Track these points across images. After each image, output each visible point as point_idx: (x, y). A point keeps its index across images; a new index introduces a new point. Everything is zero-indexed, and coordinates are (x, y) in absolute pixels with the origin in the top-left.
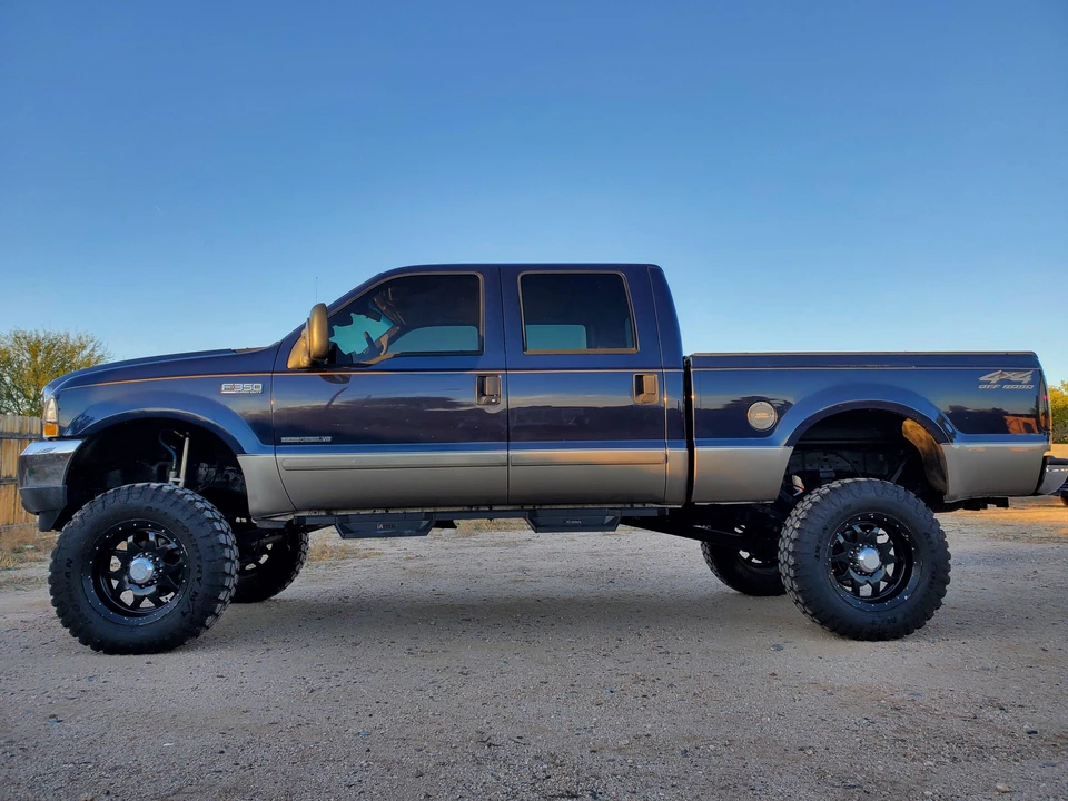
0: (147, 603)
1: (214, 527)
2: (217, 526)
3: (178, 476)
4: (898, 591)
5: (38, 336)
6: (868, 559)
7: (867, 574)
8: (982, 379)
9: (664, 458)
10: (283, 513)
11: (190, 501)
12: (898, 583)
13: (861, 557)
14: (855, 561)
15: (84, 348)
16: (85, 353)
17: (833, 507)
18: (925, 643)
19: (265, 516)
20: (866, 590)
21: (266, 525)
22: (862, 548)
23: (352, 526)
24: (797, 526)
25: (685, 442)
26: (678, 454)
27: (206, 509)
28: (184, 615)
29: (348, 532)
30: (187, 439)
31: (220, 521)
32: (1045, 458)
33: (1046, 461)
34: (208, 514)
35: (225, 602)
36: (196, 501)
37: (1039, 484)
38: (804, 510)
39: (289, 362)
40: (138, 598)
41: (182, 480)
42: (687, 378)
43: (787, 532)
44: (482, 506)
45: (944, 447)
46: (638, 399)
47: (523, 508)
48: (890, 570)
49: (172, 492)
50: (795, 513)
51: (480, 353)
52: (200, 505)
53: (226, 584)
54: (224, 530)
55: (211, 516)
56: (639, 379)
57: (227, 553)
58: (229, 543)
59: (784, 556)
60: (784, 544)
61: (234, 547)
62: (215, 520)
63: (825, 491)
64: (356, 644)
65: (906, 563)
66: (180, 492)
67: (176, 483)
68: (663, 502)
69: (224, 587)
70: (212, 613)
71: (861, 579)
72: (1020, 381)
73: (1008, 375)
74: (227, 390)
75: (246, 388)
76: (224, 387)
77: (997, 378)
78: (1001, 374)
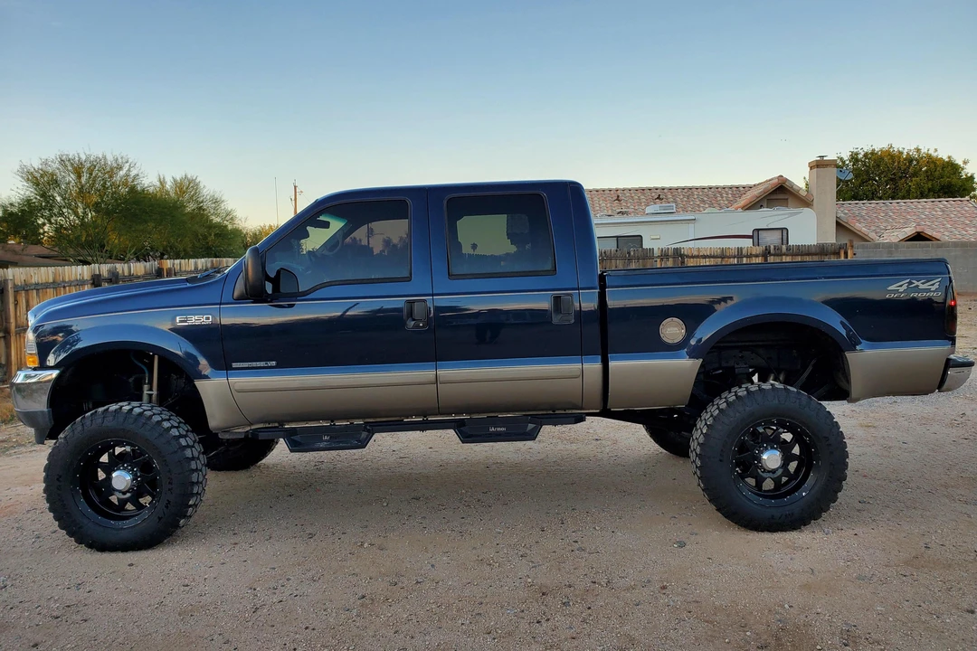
0: (129, 506)
1: (180, 444)
2: (183, 442)
3: (151, 389)
4: (798, 488)
5: (80, 158)
6: (771, 458)
7: (769, 472)
8: (890, 288)
9: (579, 373)
10: (239, 426)
11: (158, 421)
12: (798, 480)
13: (765, 457)
14: (759, 460)
15: (121, 168)
16: (122, 173)
17: (738, 414)
18: (819, 535)
19: (225, 430)
20: (768, 485)
21: (227, 436)
22: (766, 449)
23: (297, 438)
24: (704, 431)
25: (600, 357)
26: (593, 367)
27: (173, 427)
28: (160, 519)
29: (295, 446)
30: (156, 357)
31: (185, 436)
32: (948, 360)
33: (949, 364)
34: (174, 432)
35: (195, 505)
36: (163, 420)
37: (941, 385)
38: (712, 416)
39: (236, 294)
40: (123, 502)
41: (155, 392)
42: (602, 296)
43: (696, 434)
44: (417, 416)
45: (849, 355)
46: (556, 319)
47: (453, 417)
48: (793, 466)
49: (141, 414)
50: (705, 416)
51: (408, 279)
52: (166, 425)
53: (195, 491)
54: (191, 443)
55: (177, 434)
56: (557, 299)
57: (193, 466)
58: (196, 454)
59: (692, 455)
60: (693, 445)
61: (201, 456)
62: (181, 436)
63: (732, 398)
64: (311, 536)
65: (806, 462)
66: (148, 413)
67: (150, 396)
68: (582, 409)
69: (192, 495)
70: (185, 516)
71: (764, 475)
72: (929, 288)
73: (916, 283)
74: (181, 322)
75: (198, 319)
76: (178, 319)
77: (905, 287)
78: (910, 283)
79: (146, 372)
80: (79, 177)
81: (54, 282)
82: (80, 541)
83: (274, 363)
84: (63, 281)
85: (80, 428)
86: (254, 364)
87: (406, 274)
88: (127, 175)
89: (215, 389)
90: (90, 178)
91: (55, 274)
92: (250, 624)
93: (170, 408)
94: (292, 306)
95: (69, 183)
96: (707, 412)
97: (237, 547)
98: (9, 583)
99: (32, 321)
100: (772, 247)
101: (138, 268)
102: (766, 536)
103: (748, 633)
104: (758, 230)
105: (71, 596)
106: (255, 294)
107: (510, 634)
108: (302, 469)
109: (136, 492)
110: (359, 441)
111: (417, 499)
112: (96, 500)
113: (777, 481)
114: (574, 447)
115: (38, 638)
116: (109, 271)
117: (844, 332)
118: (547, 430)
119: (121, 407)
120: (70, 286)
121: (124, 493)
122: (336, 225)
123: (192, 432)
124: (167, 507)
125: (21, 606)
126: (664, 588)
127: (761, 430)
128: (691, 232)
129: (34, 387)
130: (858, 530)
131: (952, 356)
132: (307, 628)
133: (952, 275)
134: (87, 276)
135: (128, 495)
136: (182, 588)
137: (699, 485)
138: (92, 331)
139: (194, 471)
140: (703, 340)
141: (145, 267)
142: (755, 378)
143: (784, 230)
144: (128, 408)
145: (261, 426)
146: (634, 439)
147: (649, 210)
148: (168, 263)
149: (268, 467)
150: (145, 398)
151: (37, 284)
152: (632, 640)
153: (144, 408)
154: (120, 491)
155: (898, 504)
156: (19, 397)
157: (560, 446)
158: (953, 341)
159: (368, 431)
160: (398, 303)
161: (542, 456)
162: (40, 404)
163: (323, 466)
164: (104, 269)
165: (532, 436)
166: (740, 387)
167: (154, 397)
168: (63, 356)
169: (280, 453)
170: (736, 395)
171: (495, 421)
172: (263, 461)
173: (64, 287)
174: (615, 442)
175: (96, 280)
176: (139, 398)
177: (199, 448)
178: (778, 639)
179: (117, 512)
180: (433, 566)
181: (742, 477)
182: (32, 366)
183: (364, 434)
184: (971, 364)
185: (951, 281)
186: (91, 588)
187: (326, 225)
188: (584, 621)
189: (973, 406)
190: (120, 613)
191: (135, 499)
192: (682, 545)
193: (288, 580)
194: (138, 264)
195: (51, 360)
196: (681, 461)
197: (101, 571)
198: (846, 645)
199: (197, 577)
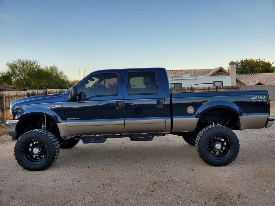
0: (38, 158)
1: (52, 141)
2: (53, 140)
3: (44, 126)
4: (225, 154)
5: (23, 61)
6: (218, 146)
8: (252, 98)
9: (164, 122)
10: (69, 136)
11: (46, 135)
12: (226, 152)
14: (215, 146)
15: (35, 63)
16: (35, 65)
17: (209, 133)
18: (231, 167)
19: (65, 137)
20: (217, 153)
21: (65, 139)
22: (217, 143)
23: (85, 139)
24: (199, 138)
25: (170, 117)
26: (168, 120)
27: (50, 136)
28: (47, 162)
29: (85, 142)
30: (46, 117)
31: (54, 139)
32: (268, 119)
33: (268, 120)
34: (51, 138)
35: (57, 158)
36: (48, 134)
37: (266, 126)
38: (201, 134)
39: (68, 99)
40: (36, 157)
41: (45, 126)
42: (171, 100)
43: (197, 139)
44: (119, 133)
45: (240, 117)
46: (158, 107)
47: (129, 134)
48: (224, 148)
49: (41, 133)
50: (199, 134)
51: (117, 95)
52: (49, 135)
53: (57, 154)
54: (55, 141)
55: (52, 138)
56: (158, 101)
57: (56, 147)
58: (57, 144)
59: (196, 145)
60: (196, 142)
61: (58, 144)
62: (53, 139)
63: (207, 129)
64: (89, 167)
65: (228, 147)
66: (44, 132)
67: (44, 127)
68: (165, 132)
69: (56, 155)
70: (53, 161)
71: (216, 151)
72: (262, 99)
73: (259, 97)
74: (53, 107)
75: (58, 106)
76: (52, 106)
77: (256, 98)
78: (257, 97)
79: (43, 120)
80: (23, 66)
81: (16, 95)
82: (24, 168)
83: (79, 118)
84: (19, 95)
85: (24, 136)
86: (73, 119)
87: (116, 94)
88: (37, 65)
89: (62, 126)
90: (26, 66)
91: (17, 93)
92: (72, 191)
93: (50, 131)
94: (84, 102)
95: (20, 67)
96: (200, 133)
97: (68, 170)
98: (4, 179)
99: (11, 106)
100: (218, 87)
101: (40, 91)
102: (217, 168)
103: (212, 195)
104: (214, 82)
105: (22, 183)
106: (74, 99)
107: (145, 195)
108: (86, 148)
109: (40, 154)
110: (103, 140)
111: (119, 157)
112: (29, 156)
113: (220, 152)
114: (163, 142)
115: (13, 195)
116: (32, 92)
117: (239, 111)
118: (155, 137)
119: (36, 130)
120: (21, 96)
121: (37, 155)
122: (96, 80)
123: (56, 138)
124: (49, 159)
125: (8, 186)
126: (188, 182)
127: (215, 138)
128: (195, 82)
129: (11, 125)
130: (242, 166)
131: (269, 118)
132: (88, 193)
133: (269, 95)
134: (26, 94)
135: (38, 155)
136: (53, 181)
137: (198, 153)
138: (27, 109)
139: (56, 148)
140: (199, 113)
141: (42, 91)
142: (214, 123)
143: (221, 82)
144: (38, 131)
145: (75, 136)
146: (180, 140)
147: (184, 76)
148: (48, 90)
149: (77, 148)
150: (43, 128)
151: (12, 96)
152: (179, 197)
153: (42, 131)
154: (35, 154)
155: (254, 159)
156: (7, 128)
157: (159, 142)
158: (269, 113)
159: (105, 138)
160: (114, 102)
161: (153, 145)
162: (13, 130)
163: (92, 148)
164: (31, 92)
165: (151, 139)
166: (209, 126)
167: (45, 128)
168: (20, 116)
169: (80, 143)
170: (208, 128)
171: (141, 135)
172: (75, 146)
173: (19, 97)
174: (174, 141)
175: (28, 95)
176: (41, 128)
177: (58, 142)
178: (220, 196)
179: (34, 160)
180: (123, 175)
181: (210, 151)
182: (11, 119)
183: (104, 139)
184: (274, 120)
185: (269, 97)
186: (27, 181)
187: (94, 80)
188: (166, 191)
189: (274, 132)
190: (36, 188)
191: (40, 157)
192: (193, 170)
193: (83, 179)
194: (40, 90)
195: (16, 117)
196: (193, 147)
197: (30, 176)
198: (239, 198)
199: (57, 178)
